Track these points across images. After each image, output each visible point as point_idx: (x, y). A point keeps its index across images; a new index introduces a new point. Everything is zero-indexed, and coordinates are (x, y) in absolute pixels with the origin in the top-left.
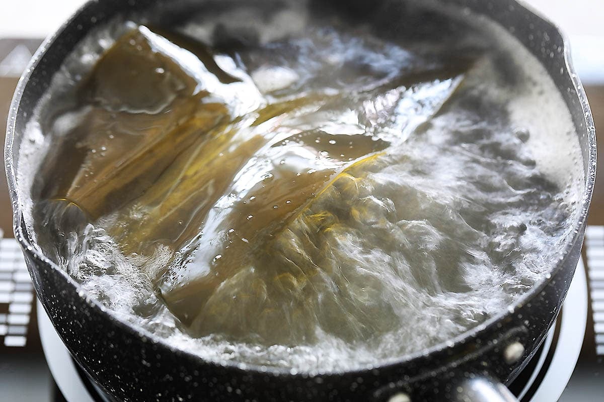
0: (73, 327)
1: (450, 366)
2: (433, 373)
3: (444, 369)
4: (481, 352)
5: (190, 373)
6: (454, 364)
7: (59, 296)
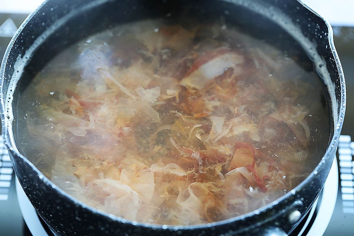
0: (36, 195)
1: (256, 225)
2: (247, 229)
3: (253, 227)
4: (274, 217)
5: (104, 225)
6: (259, 224)
7: (28, 177)
